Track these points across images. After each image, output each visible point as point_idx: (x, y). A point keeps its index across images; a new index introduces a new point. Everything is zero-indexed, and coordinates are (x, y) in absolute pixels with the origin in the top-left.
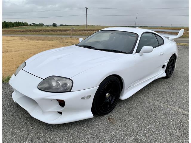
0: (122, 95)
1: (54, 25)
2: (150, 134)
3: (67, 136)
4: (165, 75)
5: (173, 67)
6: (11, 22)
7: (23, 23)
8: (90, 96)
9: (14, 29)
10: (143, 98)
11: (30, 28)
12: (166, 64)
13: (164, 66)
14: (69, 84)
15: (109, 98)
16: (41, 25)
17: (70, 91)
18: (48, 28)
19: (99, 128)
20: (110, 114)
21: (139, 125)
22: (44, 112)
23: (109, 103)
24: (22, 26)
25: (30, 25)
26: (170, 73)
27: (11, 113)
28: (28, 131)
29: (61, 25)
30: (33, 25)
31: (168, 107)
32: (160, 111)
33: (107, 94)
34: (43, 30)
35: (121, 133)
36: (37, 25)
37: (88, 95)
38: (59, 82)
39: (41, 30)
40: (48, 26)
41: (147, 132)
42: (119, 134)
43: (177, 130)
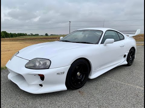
0: (90, 75)
1: (47, 35)
2: (111, 102)
3: (46, 103)
4: (126, 63)
5: (133, 58)
6: (15, 34)
7: (24, 34)
8: (64, 73)
9: (17, 38)
10: (108, 78)
11: (29, 37)
12: (127, 54)
13: (125, 56)
14: (48, 63)
15: (80, 76)
16: (37, 35)
17: (48, 68)
18: (42, 37)
19: (71, 98)
20: (81, 89)
21: (103, 96)
22: (29, 85)
23: (80, 80)
24: (23, 36)
25: (29, 35)
26: (131, 62)
27: (6, 88)
28: (16, 99)
29: (51, 35)
30: (31, 35)
31: (127, 85)
32: (121, 87)
33: (78, 73)
34: (38, 38)
35: (88, 102)
36: (34, 35)
37: (62, 71)
38: (41, 62)
39: (37, 38)
40: (42, 36)
41: (109, 101)
42: (86, 102)
43: (134, 100)
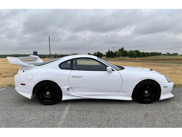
7: (158, 53)
9: (149, 58)
18: (180, 57)
25: (164, 55)
36: (171, 55)
39: (172, 59)
